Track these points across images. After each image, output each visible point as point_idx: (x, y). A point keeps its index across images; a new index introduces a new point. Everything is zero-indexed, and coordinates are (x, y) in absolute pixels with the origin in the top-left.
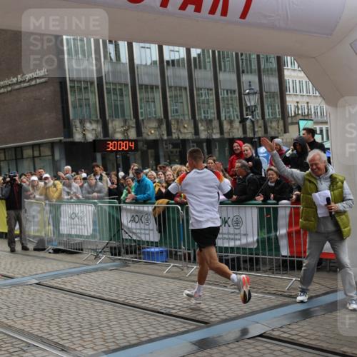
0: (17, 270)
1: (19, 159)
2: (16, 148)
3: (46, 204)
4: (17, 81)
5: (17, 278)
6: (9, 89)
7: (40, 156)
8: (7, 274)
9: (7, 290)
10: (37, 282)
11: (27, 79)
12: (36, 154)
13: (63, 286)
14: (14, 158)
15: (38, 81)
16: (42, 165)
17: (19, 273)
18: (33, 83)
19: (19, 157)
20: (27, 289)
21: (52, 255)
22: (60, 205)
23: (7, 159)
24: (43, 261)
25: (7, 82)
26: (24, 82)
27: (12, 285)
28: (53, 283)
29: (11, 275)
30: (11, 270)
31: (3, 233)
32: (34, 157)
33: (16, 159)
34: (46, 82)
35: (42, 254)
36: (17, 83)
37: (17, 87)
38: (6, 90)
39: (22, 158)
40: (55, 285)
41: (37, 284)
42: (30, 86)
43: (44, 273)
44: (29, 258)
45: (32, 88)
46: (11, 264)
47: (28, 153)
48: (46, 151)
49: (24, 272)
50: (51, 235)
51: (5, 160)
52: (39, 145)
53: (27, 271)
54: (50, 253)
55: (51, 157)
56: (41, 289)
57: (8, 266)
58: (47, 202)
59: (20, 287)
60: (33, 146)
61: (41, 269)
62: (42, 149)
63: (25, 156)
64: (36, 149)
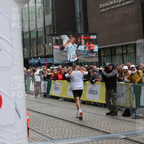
0: (112, 129)
1: (113, 55)
2: (111, 48)
3: (131, 85)
4: (113, 3)
5: (112, 133)
6: (108, 9)
7: (127, 53)
8: (106, 131)
9: (105, 141)
10: (125, 137)
11: (120, 2)
12: (125, 52)
13: (142, 141)
14: (110, 55)
15: (127, 3)
16: (128, 59)
17: (113, 131)
18: (124, 4)
19: (113, 53)
20: (118, 141)
21: (134, 119)
22: (141, 86)
23: (105, 55)
24: (128, 124)
25: (107, 4)
26: (118, 4)
27: (109, 138)
28: (136, 139)
29: (108, 131)
30: (108, 128)
31: (103, 104)
32: (123, 54)
33: (111, 55)
34: (132, 3)
35: (128, 119)
36: (113, 5)
37: (113, 7)
38: (106, 10)
39: (115, 55)
40: (137, 140)
41: (124, 138)
42: (121, 6)
43: (129, 131)
44: (119, 121)
45: (123, 7)
46: (108, 124)
47: (119, 51)
48: (131, 50)
49: (117, 130)
50: (134, 106)
51: (104, 56)
52: (127, 46)
53: (118, 130)
54: (133, 118)
55: (134, 54)
56: (127, 142)
57: (106, 126)
58: (132, 84)
59: (114, 140)
60: (122, 46)
61: (128, 129)
62: (128, 48)
63: (117, 53)
64: (125, 48)
